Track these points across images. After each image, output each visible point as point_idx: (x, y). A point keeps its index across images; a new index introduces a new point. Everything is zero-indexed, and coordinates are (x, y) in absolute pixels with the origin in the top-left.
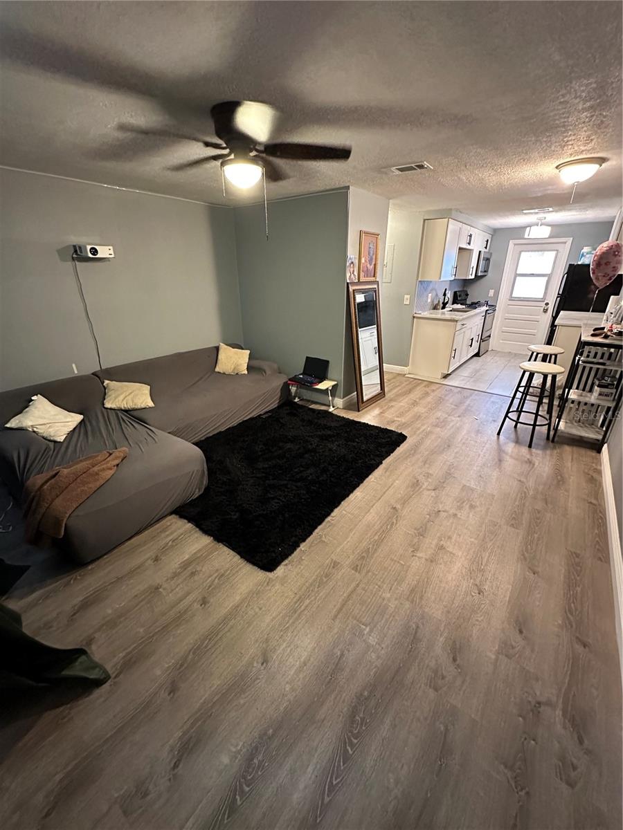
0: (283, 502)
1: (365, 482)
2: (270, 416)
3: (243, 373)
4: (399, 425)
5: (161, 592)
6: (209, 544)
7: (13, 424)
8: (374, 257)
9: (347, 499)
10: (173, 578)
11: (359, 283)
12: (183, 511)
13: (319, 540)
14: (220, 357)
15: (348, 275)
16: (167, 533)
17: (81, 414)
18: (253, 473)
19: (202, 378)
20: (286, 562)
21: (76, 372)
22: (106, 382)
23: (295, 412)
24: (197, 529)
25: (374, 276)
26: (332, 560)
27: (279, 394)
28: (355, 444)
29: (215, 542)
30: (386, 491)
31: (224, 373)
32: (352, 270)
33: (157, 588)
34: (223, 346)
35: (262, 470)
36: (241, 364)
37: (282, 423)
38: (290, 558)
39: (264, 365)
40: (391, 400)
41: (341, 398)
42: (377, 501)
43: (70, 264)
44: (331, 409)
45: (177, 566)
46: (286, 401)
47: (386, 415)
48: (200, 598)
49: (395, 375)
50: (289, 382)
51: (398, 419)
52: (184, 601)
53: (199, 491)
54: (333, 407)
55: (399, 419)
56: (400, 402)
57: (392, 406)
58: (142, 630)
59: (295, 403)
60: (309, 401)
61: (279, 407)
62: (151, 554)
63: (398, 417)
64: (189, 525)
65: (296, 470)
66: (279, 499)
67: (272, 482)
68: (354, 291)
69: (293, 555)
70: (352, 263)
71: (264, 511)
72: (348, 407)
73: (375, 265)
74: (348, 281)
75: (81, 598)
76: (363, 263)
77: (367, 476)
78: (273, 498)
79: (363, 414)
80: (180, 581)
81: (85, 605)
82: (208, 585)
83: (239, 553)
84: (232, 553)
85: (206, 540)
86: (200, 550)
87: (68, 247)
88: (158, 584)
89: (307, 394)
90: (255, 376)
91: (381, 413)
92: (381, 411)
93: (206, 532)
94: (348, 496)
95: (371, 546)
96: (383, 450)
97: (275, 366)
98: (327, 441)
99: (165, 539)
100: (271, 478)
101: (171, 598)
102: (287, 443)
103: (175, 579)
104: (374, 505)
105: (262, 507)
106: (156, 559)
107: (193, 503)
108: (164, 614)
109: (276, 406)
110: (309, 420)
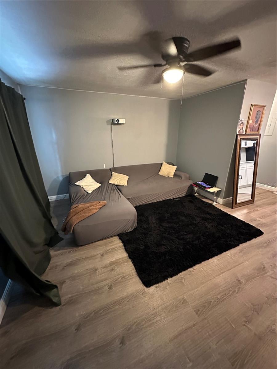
0: (168, 248)
1: (222, 254)
2: (179, 200)
3: (171, 177)
4: (259, 224)
5: (96, 272)
6: (125, 257)
7: (77, 184)
8: (259, 120)
9: (207, 261)
10: (104, 268)
11: (246, 134)
12: (121, 236)
13: (180, 280)
14: (162, 168)
15: (238, 130)
16: (112, 244)
17: (100, 184)
18: (159, 227)
19: (151, 176)
20: (157, 285)
21: (105, 167)
22: (113, 173)
23: (193, 201)
24: (124, 248)
25: (258, 131)
26: (184, 298)
27: (187, 190)
28: (223, 228)
29: (128, 258)
30: (237, 265)
31: (162, 176)
32: (241, 127)
33: (96, 270)
34: (164, 163)
35: (164, 227)
36: (171, 173)
37: (183, 205)
38: (160, 284)
39: (182, 175)
40: (258, 206)
41: (222, 199)
42: (228, 270)
43: (110, 126)
44: (215, 204)
45: (108, 262)
46: (190, 194)
47: (252, 215)
48: (109, 285)
49: (265, 191)
50: (193, 185)
51: (259, 219)
52: (103, 282)
53: (131, 229)
54: (216, 202)
55: (261, 220)
56: (265, 208)
57: (258, 210)
58: (81, 288)
59: (195, 196)
60: (203, 196)
61: (185, 196)
62: (101, 252)
63: (260, 218)
64: (122, 244)
65: (182, 233)
66: (167, 246)
67: (166, 235)
68: (241, 139)
69: (162, 283)
70: (242, 123)
71: (157, 250)
72: (226, 205)
73: (260, 124)
74: (238, 133)
75: (70, 260)
76: (250, 123)
77: (225, 251)
78: (164, 245)
79: (235, 211)
80: (106, 271)
81: (71, 264)
82: (116, 279)
83: (136, 269)
84: (133, 267)
85: (125, 255)
86: (120, 259)
87: (111, 119)
88: (97, 269)
89: (202, 193)
90: (177, 179)
91: (248, 213)
92: (248, 211)
93: (127, 250)
94: (208, 259)
95: (213, 301)
96: (242, 237)
97: (188, 175)
98: (205, 221)
99: (110, 247)
100: (167, 233)
101: (99, 278)
102: (182, 216)
103: (105, 268)
104: (224, 272)
105: (156, 247)
106: (102, 255)
107: (127, 234)
108: (92, 285)
109: (184, 196)
110: (199, 207)
